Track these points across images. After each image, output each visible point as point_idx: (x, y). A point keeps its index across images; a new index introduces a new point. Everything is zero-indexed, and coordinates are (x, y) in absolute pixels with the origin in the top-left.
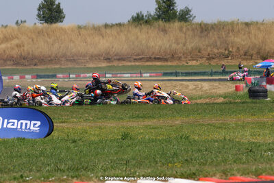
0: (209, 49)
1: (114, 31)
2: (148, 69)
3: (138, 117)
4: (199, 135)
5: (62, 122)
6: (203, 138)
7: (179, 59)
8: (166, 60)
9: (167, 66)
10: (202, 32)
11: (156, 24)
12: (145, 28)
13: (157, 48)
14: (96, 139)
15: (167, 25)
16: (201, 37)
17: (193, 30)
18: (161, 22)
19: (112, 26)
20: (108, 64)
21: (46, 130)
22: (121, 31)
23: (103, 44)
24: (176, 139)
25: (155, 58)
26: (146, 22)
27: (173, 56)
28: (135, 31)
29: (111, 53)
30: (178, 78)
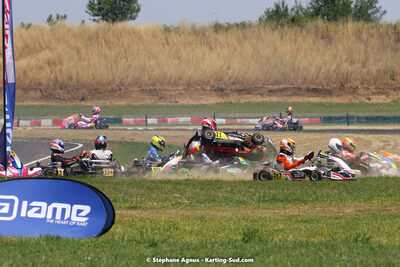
1: (231, 38)
3: (274, 200)
4: (389, 235)
5: (135, 208)
7: (354, 90)
8: (329, 93)
10: (398, 41)
11: (311, 24)
12: (290, 32)
14: (194, 239)
15: (332, 26)
16: (396, 50)
17: (381, 36)
18: (320, 22)
19: (228, 28)
20: (220, 100)
22: (245, 38)
23: (210, 62)
24: (346, 241)
25: (308, 90)
26: (293, 20)
27: (343, 86)
28: (272, 36)
29: (226, 78)
30: (352, 127)
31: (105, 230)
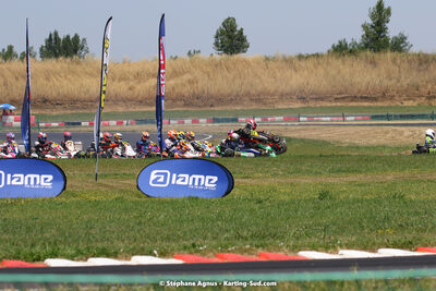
0: (429, 86)
1: (310, 64)
2: (353, 110)
3: (339, 171)
4: (417, 194)
5: (247, 177)
6: (422, 197)
7: (392, 98)
8: (375, 99)
9: (376, 108)
10: (420, 64)
11: (363, 54)
12: (349, 59)
13: (364, 84)
14: (287, 198)
15: (376, 55)
16: (419, 71)
17: (409, 62)
18: (369, 53)
19: (308, 57)
20: (303, 105)
21: (225, 187)
22: (319, 63)
23: (296, 80)
24: (387, 198)
25: (362, 97)
26: (351, 51)
27: (385, 95)
28: (337, 63)
29: (306, 91)
30: (390, 122)
31: (228, 193)
